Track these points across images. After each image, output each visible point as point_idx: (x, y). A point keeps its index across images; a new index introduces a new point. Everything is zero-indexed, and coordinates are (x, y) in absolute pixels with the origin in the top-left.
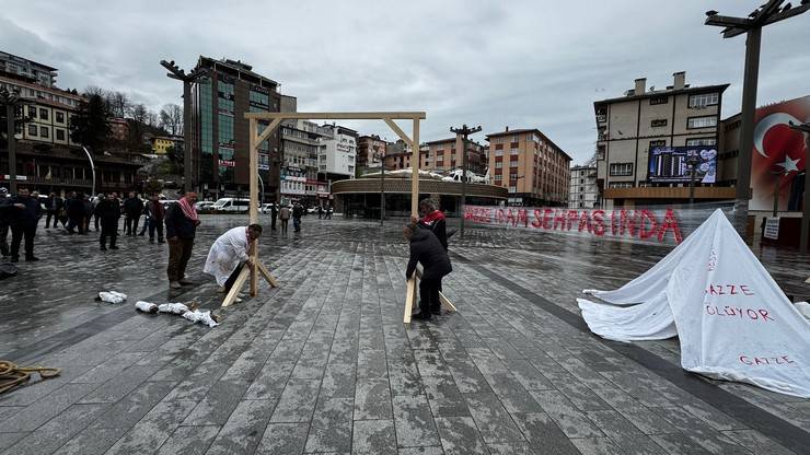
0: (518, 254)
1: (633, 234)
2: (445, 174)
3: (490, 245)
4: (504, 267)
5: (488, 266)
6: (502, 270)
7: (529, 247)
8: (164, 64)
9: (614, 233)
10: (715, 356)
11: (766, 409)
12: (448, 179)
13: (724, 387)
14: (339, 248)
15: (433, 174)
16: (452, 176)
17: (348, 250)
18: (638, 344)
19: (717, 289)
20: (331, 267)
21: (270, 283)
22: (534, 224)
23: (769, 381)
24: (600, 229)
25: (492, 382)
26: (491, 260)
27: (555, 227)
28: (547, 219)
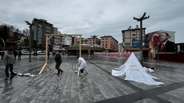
0: (104, 62)
1: (125, 57)
2: (91, 45)
3: (100, 60)
4: (101, 64)
5: (97, 64)
6: (100, 65)
7: (107, 61)
8: (26, 22)
9: (122, 57)
10: (130, 77)
11: (134, 85)
12: (92, 46)
13: (129, 82)
14: (66, 62)
15: (89, 45)
17: (68, 62)
18: (119, 77)
19: (131, 66)
20: (64, 66)
22: (108, 56)
23: (136, 81)
24: (119, 56)
25: (90, 83)
26: (98, 63)
27: (111, 56)
28: (110, 55)
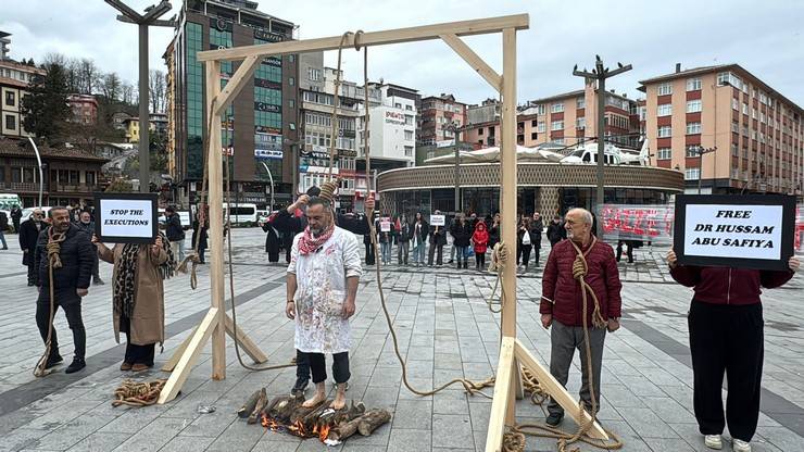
2: (566, 151)
15: (545, 153)
16: (579, 154)
21: (252, 356)
